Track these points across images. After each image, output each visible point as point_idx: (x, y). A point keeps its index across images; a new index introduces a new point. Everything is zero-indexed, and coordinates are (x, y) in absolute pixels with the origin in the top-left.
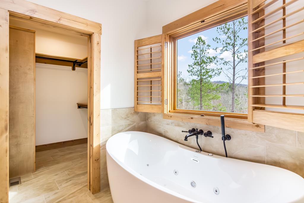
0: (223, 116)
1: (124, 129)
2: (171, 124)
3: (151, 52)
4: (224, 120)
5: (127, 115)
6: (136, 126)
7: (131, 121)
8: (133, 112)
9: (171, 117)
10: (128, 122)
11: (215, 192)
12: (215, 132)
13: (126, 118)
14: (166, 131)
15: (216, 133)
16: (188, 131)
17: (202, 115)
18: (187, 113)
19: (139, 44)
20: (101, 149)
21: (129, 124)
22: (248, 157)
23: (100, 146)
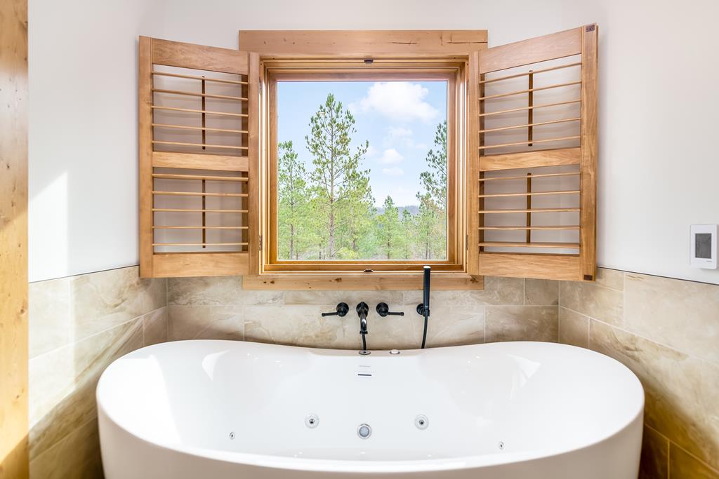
0: (429, 267)
1: (112, 345)
2: (271, 301)
3: (203, 92)
4: (429, 275)
5: (121, 293)
6: (144, 328)
7: (131, 314)
8: (135, 280)
9: (272, 282)
10: (122, 318)
11: (419, 425)
12: (396, 303)
13: (116, 306)
14: (254, 322)
15: (397, 305)
16: (336, 311)
17: (366, 271)
18: (320, 270)
19: (161, 55)
20: (31, 453)
21: (125, 325)
22: (457, 338)
23: (30, 444)
